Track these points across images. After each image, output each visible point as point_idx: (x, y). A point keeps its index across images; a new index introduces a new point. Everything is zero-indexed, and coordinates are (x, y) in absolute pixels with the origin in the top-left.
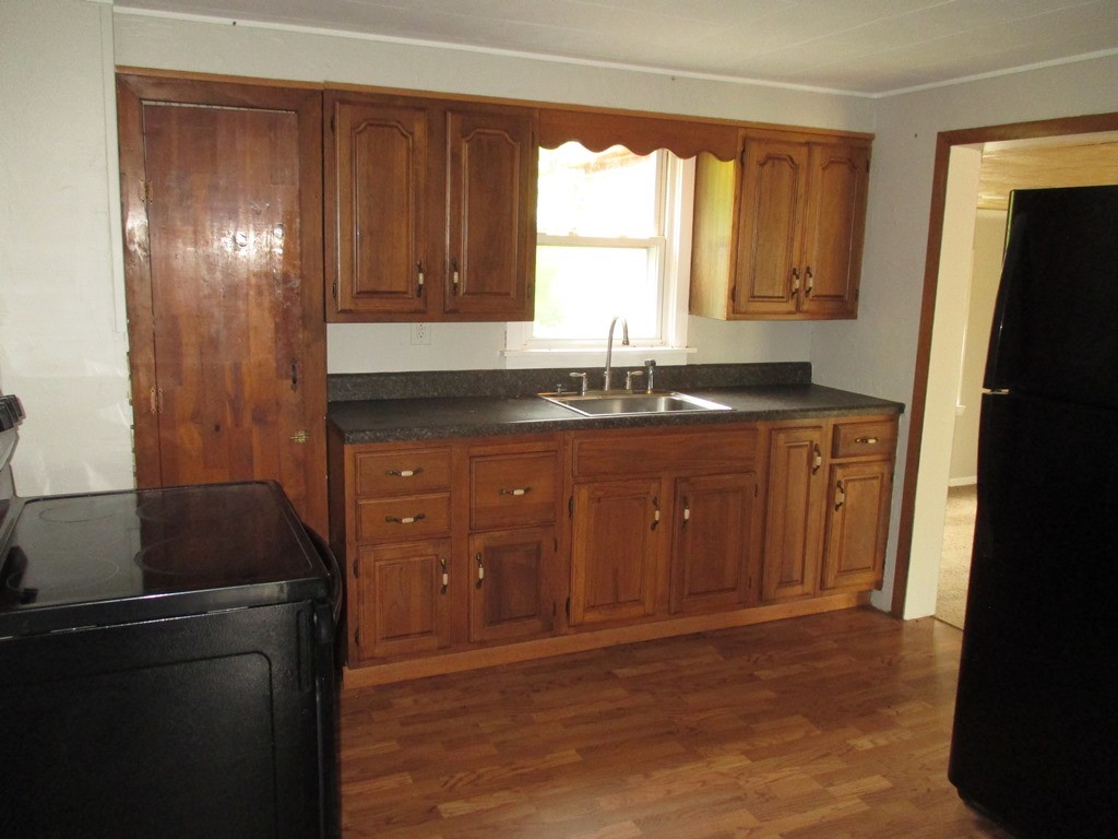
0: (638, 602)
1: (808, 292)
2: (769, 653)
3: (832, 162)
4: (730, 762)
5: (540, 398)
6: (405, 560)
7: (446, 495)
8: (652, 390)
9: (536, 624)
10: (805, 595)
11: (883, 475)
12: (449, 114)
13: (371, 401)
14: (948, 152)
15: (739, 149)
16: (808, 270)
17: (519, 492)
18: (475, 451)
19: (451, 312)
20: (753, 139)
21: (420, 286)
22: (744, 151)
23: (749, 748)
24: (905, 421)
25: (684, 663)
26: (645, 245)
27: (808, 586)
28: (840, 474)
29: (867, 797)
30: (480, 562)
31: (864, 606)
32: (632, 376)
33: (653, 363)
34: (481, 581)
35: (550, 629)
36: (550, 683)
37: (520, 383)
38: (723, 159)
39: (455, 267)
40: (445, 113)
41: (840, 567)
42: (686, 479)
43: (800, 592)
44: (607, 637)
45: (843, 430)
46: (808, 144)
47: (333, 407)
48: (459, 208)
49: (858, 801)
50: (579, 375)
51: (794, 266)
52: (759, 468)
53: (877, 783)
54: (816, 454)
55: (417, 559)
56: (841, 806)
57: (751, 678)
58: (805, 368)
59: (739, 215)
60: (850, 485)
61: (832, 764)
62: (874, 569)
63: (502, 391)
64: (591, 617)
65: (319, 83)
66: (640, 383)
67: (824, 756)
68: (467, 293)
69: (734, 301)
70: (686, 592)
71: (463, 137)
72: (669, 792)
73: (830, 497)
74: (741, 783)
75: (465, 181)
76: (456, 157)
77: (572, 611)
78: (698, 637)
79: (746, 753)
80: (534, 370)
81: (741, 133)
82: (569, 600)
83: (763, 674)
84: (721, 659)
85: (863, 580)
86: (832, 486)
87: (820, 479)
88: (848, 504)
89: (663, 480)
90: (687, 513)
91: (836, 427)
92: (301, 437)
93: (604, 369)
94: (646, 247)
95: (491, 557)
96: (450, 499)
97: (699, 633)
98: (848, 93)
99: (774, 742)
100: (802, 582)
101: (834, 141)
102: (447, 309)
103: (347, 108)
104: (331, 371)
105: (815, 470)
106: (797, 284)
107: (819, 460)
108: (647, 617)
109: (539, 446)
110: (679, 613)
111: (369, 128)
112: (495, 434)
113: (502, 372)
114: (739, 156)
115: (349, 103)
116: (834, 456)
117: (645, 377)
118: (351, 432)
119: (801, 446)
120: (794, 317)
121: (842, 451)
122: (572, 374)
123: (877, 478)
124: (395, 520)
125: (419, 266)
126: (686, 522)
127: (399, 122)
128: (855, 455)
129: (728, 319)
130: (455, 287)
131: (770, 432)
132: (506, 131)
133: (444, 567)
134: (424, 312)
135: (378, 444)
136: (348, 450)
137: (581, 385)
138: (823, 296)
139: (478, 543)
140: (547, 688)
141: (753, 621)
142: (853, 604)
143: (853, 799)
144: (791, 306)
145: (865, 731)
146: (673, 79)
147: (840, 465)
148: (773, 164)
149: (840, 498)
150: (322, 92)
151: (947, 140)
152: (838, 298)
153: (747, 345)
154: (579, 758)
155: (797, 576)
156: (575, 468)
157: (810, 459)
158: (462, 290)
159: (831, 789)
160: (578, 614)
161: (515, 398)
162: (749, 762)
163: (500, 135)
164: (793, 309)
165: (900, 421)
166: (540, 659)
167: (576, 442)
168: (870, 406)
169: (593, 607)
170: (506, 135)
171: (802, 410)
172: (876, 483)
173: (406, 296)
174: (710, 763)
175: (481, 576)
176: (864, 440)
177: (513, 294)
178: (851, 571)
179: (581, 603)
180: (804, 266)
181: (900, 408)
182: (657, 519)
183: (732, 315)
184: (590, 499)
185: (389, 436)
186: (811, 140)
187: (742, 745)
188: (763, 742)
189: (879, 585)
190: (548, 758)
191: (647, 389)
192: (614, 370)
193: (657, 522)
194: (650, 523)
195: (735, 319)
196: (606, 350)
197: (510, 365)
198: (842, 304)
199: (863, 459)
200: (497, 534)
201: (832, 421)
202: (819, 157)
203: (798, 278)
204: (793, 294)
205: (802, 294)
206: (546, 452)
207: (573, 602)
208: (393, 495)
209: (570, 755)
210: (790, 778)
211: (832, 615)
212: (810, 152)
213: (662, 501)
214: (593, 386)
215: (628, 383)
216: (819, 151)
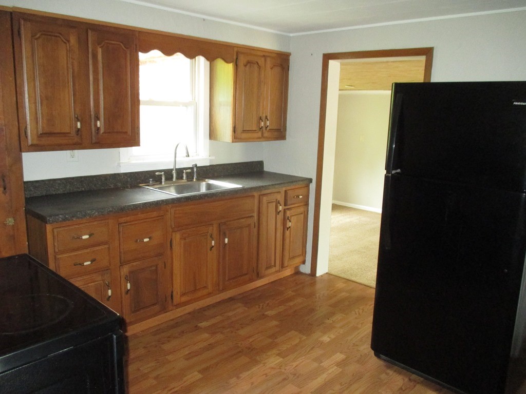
0: (205, 287)
1: (266, 128)
2: (267, 302)
3: (274, 65)
4: (273, 360)
5: (140, 187)
6: (86, 286)
7: (106, 246)
8: (196, 179)
9: (157, 308)
10: (277, 272)
11: (304, 212)
12: (90, 32)
13: (46, 196)
14: (328, 62)
15: (235, 57)
16: (266, 117)
17: (146, 240)
18: (122, 220)
19: (96, 143)
20: (242, 53)
21: (79, 130)
22: (237, 58)
23: (278, 352)
24: (313, 186)
25: (230, 314)
26: (186, 105)
27: (278, 267)
28: (288, 213)
29: (339, 364)
30: (127, 280)
31: (297, 273)
32: (187, 173)
33: (196, 165)
34: (128, 290)
35: (164, 310)
36: (169, 337)
37: (129, 179)
38: (227, 62)
39: (97, 118)
40: (87, 31)
41: (289, 256)
42: (225, 223)
43: (274, 271)
44: (189, 308)
45: (290, 193)
46: (264, 56)
47: (29, 200)
48: (98, 85)
49: (336, 367)
50: (160, 173)
51: (261, 115)
52: (255, 214)
53: (339, 357)
54: (279, 205)
55: (92, 284)
56: (330, 371)
57: (264, 316)
58: (261, 163)
59: (236, 90)
60: (292, 218)
61: (318, 352)
62: (302, 255)
63: (119, 185)
64: (184, 299)
65: (9, 8)
66: (190, 176)
67: (312, 349)
68: (105, 133)
69: (235, 133)
70: (227, 279)
71: (98, 45)
72: (252, 384)
73: (284, 224)
74: (283, 371)
75: (101, 70)
76: (95, 56)
77: (174, 298)
78: (231, 299)
79: (278, 355)
80: (136, 172)
81: (236, 49)
82: (172, 292)
83: (269, 313)
84: (246, 309)
85: (298, 260)
86: (285, 220)
87: (280, 217)
88: (292, 227)
89: (214, 226)
90: (226, 240)
91: (286, 191)
92: (10, 221)
93: (172, 170)
94: (186, 106)
95: (132, 277)
96: (109, 248)
97: (230, 298)
98: (279, 33)
99: (289, 346)
100: (275, 266)
101: (274, 55)
102: (94, 142)
103: (29, 24)
104: (26, 179)
105: (279, 212)
106: (262, 124)
107: (280, 208)
108: (209, 295)
109: (155, 214)
110: (224, 289)
111: (43, 36)
112: (132, 210)
113: (118, 174)
114: (235, 62)
115: (30, 20)
116: (285, 205)
117: (192, 173)
118: (51, 216)
119: (272, 202)
120: (261, 140)
121: (289, 202)
122: (157, 173)
123: (302, 213)
124: (80, 264)
125: (77, 118)
126: (226, 244)
127: (60, 34)
128: (294, 204)
129: (233, 142)
130: (98, 129)
131: (260, 196)
132: (122, 43)
133: (108, 286)
134: (80, 144)
135: (67, 222)
136: (49, 227)
137: (162, 179)
138: (272, 130)
139: (125, 270)
140: (169, 341)
141: (253, 287)
142: (293, 272)
143: (332, 368)
144: (260, 134)
145: (324, 333)
146: (204, 20)
147: (288, 209)
148: (250, 66)
149: (289, 224)
150: (11, 13)
151: (327, 57)
152: (278, 130)
153: (237, 154)
154: (200, 376)
155: (273, 264)
156: (173, 223)
157: (277, 208)
158: (102, 131)
159: (322, 364)
160: (177, 299)
161: (127, 188)
162: (282, 359)
163: (118, 44)
164: (261, 136)
165: (310, 186)
166: (158, 325)
167: (172, 211)
168: (299, 181)
169: (185, 294)
170: (121, 44)
171: (273, 185)
172: (302, 216)
173: (69, 135)
174: (264, 364)
175: (129, 287)
176: (298, 197)
177: (129, 133)
178: (294, 257)
179: (179, 293)
180: (264, 115)
181: (310, 180)
182: (213, 245)
183: (234, 140)
184: (181, 239)
185: (73, 217)
186: (266, 54)
187: (275, 351)
188: (284, 347)
189: (304, 262)
190: (185, 379)
191: (193, 178)
192: (177, 170)
193: (213, 247)
194: (209, 248)
195: (236, 142)
196: (173, 160)
197: (123, 170)
198: (280, 133)
199: (296, 205)
200: (135, 264)
201: (284, 189)
202: (269, 63)
203: (262, 121)
204: (260, 129)
205: (264, 129)
206: (158, 217)
207: (174, 293)
208: (78, 249)
209: (195, 376)
210: (303, 363)
211: (286, 278)
212: (265, 60)
213: (214, 236)
214: (167, 179)
215: (185, 176)
216: (268, 60)
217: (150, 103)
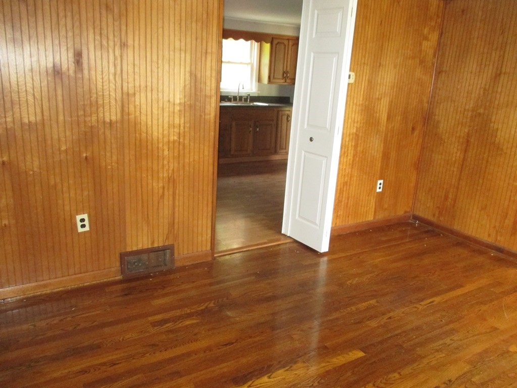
1: (288, 77)
3: (294, 44)
8: (249, 102)
15: (271, 40)
16: (288, 72)
20: (275, 38)
26: (247, 64)
32: (244, 98)
33: (249, 95)
38: (267, 43)
42: (258, 121)
46: (288, 39)
50: (231, 97)
51: (284, 71)
52: (275, 120)
54: (289, 117)
58: (288, 98)
59: (271, 57)
64: (236, 154)
69: (269, 79)
81: (272, 37)
89: (252, 121)
90: (258, 129)
93: (237, 96)
105: (289, 121)
106: (285, 75)
107: (289, 119)
108: (249, 155)
110: (256, 154)
114: (271, 42)
117: (247, 98)
119: (285, 115)
120: (285, 84)
122: (229, 97)
126: (257, 131)
131: (277, 110)
137: (232, 99)
148: (279, 45)
157: (287, 118)
160: (232, 152)
164: (284, 81)
169: (236, 150)
171: (285, 106)
179: (233, 149)
182: (251, 130)
183: (269, 83)
184: (235, 124)
191: (247, 101)
192: (239, 97)
196: (238, 91)
202: (291, 43)
204: (284, 78)
207: (231, 149)
212: (289, 42)
213: (252, 126)
214: (234, 100)
215: (243, 100)
216: (290, 41)
217: (225, 62)
